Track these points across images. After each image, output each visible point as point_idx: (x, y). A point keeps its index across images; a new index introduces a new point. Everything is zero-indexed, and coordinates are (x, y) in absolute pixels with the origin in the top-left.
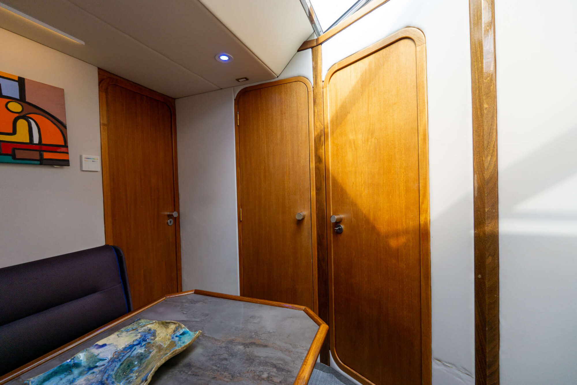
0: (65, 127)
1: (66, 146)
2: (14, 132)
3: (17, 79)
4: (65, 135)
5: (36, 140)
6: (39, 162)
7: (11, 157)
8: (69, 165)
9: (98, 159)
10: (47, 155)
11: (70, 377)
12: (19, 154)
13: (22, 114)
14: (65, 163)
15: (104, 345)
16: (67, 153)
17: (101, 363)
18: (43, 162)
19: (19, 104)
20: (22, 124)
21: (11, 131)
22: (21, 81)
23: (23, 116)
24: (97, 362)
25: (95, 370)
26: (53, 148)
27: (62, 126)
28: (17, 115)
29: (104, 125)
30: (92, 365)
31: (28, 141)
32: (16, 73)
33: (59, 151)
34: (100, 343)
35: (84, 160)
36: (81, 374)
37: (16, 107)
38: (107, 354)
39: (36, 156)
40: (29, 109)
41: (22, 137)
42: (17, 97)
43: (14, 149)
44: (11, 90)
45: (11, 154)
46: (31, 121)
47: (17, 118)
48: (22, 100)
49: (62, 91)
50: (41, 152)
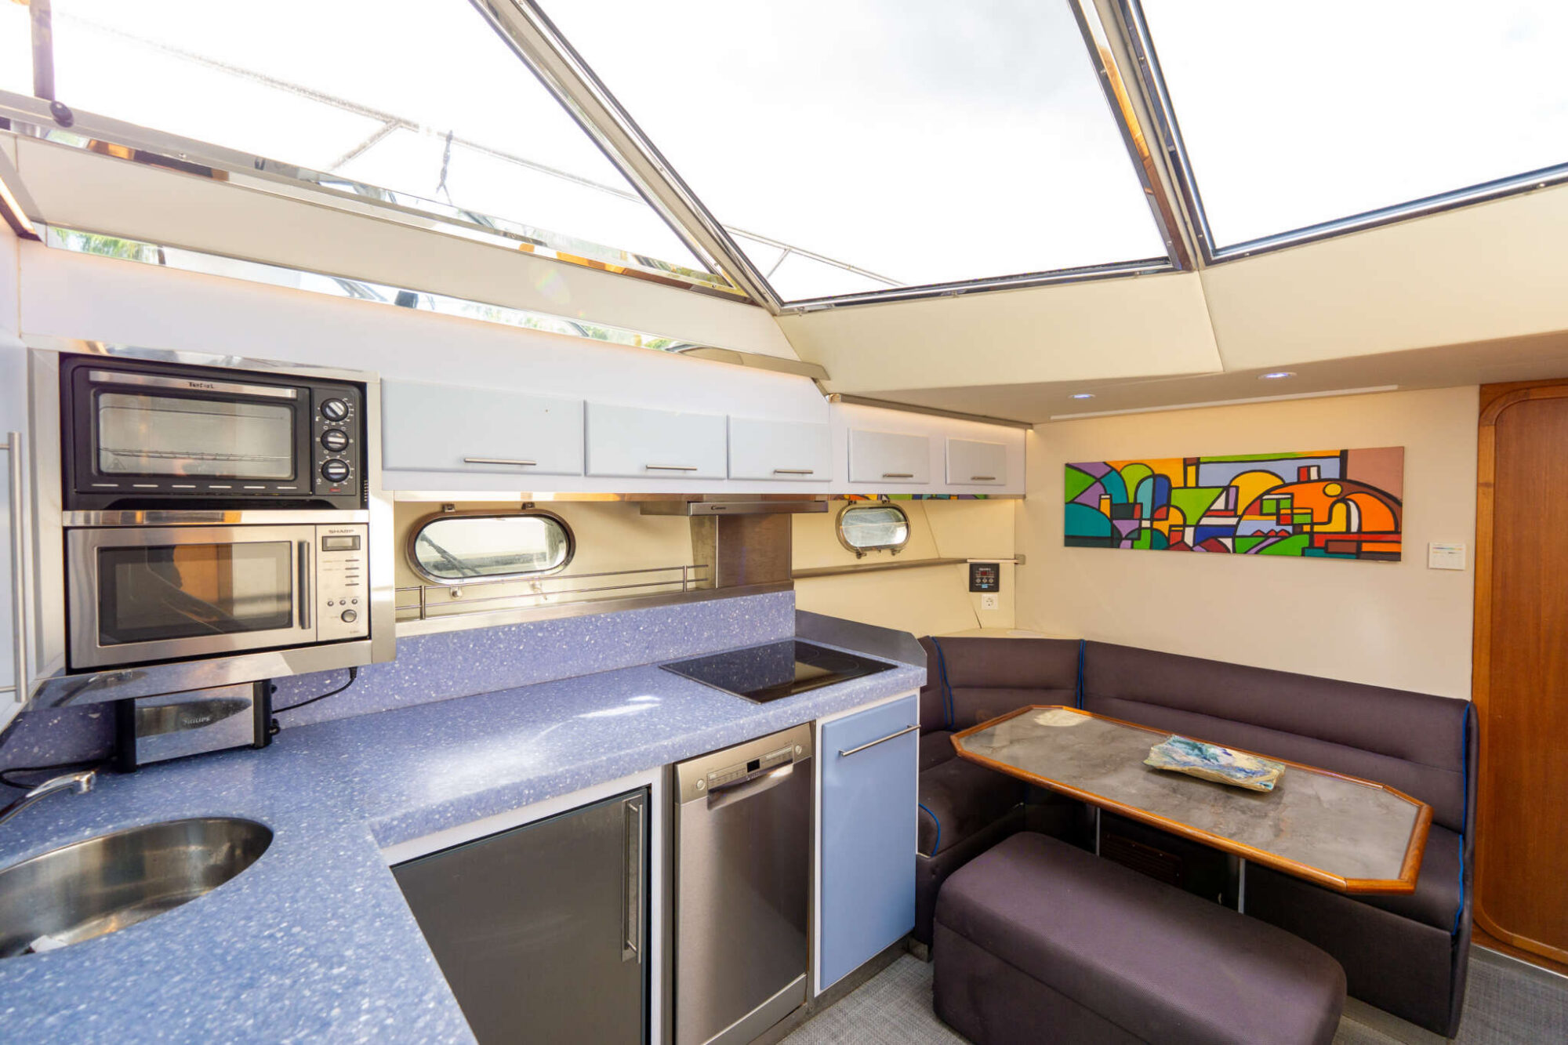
0: (1399, 503)
1: (1397, 531)
2: (1330, 521)
3: (1338, 454)
4: (1398, 517)
5: (1354, 528)
6: (1355, 556)
7: (1322, 551)
8: (1400, 560)
9: (1461, 549)
10: (1366, 547)
11: (1191, 752)
12: (1332, 547)
13: (1340, 498)
14: (1395, 557)
15: (1230, 755)
16: (1399, 542)
17: (1215, 762)
18: (1359, 555)
19: (1338, 484)
20: (1340, 509)
21: (1326, 520)
22: (1343, 456)
23: (1342, 499)
24: (1212, 758)
25: (1206, 761)
26: (1377, 536)
27: (1394, 504)
28: (1335, 499)
29: (1487, 485)
30: (1208, 757)
31: (1344, 530)
32: (1337, 447)
33: (1383, 539)
34: (1229, 751)
35: (1431, 550)
36: (1197, 755)
37: (1334, 490)
38: (1224, 760)
39: (1352, 548)
40: (1350, 488)
41: (1338, 525)
42: (1337, 476)
43: (1328, 541)
44: (1331, 469)
45: (1324, 547)
46: (1351, 503)
47: (1334, 503)
48: (1342, 479)
49: (1400, 451)
50: (1359, 543)
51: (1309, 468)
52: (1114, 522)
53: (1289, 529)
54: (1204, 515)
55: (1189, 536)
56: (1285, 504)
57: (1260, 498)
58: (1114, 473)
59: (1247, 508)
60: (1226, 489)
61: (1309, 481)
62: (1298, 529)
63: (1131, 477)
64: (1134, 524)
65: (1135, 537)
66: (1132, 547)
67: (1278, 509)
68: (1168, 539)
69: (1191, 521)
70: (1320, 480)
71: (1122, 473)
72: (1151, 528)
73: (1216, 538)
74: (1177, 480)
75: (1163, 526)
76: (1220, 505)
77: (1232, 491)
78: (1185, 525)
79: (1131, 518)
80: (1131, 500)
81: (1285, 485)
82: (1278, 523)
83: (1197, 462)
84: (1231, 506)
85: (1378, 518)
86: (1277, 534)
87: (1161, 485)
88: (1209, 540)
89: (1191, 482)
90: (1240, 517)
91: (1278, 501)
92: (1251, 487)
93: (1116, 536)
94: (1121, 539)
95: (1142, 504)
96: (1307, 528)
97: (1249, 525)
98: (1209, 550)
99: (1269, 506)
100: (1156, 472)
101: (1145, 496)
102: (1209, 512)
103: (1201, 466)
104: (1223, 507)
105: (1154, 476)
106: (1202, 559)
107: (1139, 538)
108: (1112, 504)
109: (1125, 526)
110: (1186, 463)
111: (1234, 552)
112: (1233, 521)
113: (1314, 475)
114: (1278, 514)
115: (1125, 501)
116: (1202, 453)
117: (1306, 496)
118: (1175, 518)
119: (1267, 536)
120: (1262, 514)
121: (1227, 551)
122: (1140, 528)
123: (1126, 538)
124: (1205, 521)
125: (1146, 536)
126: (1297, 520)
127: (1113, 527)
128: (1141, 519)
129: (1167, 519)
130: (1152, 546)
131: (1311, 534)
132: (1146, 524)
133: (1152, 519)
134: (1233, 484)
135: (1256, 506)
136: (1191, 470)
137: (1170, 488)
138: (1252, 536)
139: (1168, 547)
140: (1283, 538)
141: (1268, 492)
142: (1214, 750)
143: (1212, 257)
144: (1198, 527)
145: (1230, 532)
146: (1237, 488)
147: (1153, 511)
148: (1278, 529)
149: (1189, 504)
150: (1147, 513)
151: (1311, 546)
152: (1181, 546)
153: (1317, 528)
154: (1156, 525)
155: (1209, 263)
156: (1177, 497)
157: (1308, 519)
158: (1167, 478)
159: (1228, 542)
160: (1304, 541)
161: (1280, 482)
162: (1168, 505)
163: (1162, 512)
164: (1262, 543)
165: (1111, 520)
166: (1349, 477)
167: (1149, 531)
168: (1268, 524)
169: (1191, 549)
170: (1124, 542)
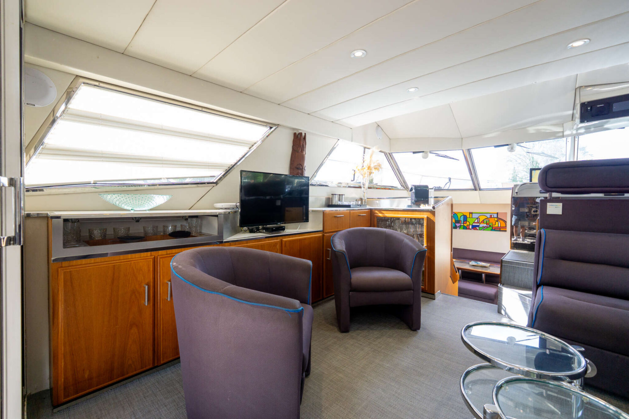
0: (506, 222)
1: (506, 227)
2: (495, 225)
5: (499, 226)
8: (507, 231)
10: (501, 229)
11: (476, 263)
12: (496, 229)
16: (506, 228)
18: (500, 231)
20: (497, 222)
22: (497, 213)
23: (497, 221)
26: (503, 227)
32: (496, 212)
37: (496, 219)
39: (499, 229)
40: (499, 219)
41: (497, 225)
42: (496, 217)
43: (495, 228)
44: (495, 216)
45: (494, 229)
46: (499, 222)
47: (496, 222)
48: (497, 217)
49: (506, 213)
50: (500, 229)
51: (492, 215)
52: (456, 224)
53: (489, 226)
54: (473, 223)
55: (471, 227)
56: (488, 221)
57: (483, 220)
58: (455, 214)
59: (482, 222)
60: (477, 218)
61: (492, 218)
62: (490, 226)
63: (459, 215)
64: (460, 224)
65: (460, 227)
66: (459, 229)
67: (487, 222)
68: (466, 227)
69: (471, 224)
70: (494, 217)
71: (457, 214)
72: (463, 225)
73: (476, 227)
74: (468, 216)
75: (465, 225)
76: (476, 221)
77: (479, 219)
78: (470, 225)
79: (459, 223)
80: (459, 220)
81: (488, 218)
82: (487, 225)
83: (472, 213)
84: (478, 222)
85: (503, 225)
86: (487, 227)
87: (465, 217)
88: (474, 227)
89: (471, 217)
90: (480, 223)
91: (487, 221)
92: (482, 218)
93: (456, 226)
94: (457, 227)
95: (461, 221)
96: (492, 226)
97: (481, 225)
98: (474, 229)
99: (485, 222)
100: (464, 214)
101: (462, 219)
102: (474, 223)
103: (473, 214)
104: (477, 222)
105: (464, 215)
106: (473, 231)
107: (461, 227)
108: (455, 221)
109: (458, 225)
110: (470, 213)
111: (479, 230)
112: (479, 224)
113: (493, 217)
114: (487, 223)
115: (458, 220)
116: (473, 212)
117: (491, 220)
118: (468, 223)
119: (485, 227)
120: (484, 223)
121: (477, 230)
122: (461, 225)
123: (458, 227)
124: (474, 224)
125: (462, 227)
126: (490, 224)
127: (455, 225)
128: (461, 224)
129: (466, 223)
130: (463, 229)
131: (492, 227)
132: (462, 224)
133: (463, 224)
134: (479, 217)
135: (483, 222)
136: (471, 214)
137: (467, 218)
138: (482, 227)
139: (467, 229)
140: (488, 228)
141: (485, 219)
142: (479, 263)
143: (480, 189)
144: (472, 225)
145: (478, 226)
146: (479, 218)
147: (463, 222)
148: (487, 226)
149: (471, 221)
150: (462, 222)
151: (492, 229)
152: (469, 229)
153: (493, 226)
154: (464, 225)
155: (480, 190)
156: (468, 219)
157: (491, 224)
158: (466, 216)
159: (478, 228)
160: (491, 228)
161: (487, 218)
162: (467, 221)
163: (465, 222)
164: (484, 228)
165: (455, 223)
166: (499, 217)
167: (463, 226)
168: (485, 225)
169: (471, 229)
170: (458, 228)
